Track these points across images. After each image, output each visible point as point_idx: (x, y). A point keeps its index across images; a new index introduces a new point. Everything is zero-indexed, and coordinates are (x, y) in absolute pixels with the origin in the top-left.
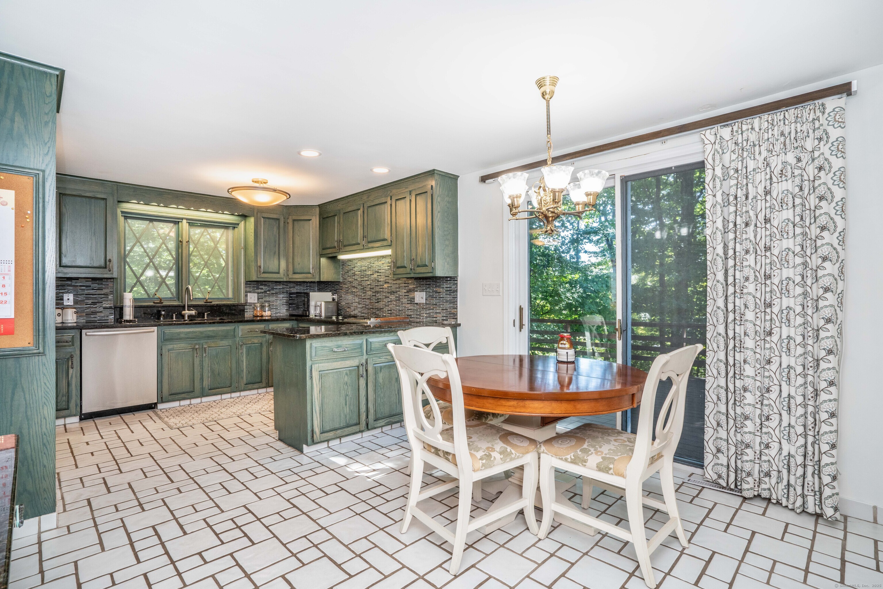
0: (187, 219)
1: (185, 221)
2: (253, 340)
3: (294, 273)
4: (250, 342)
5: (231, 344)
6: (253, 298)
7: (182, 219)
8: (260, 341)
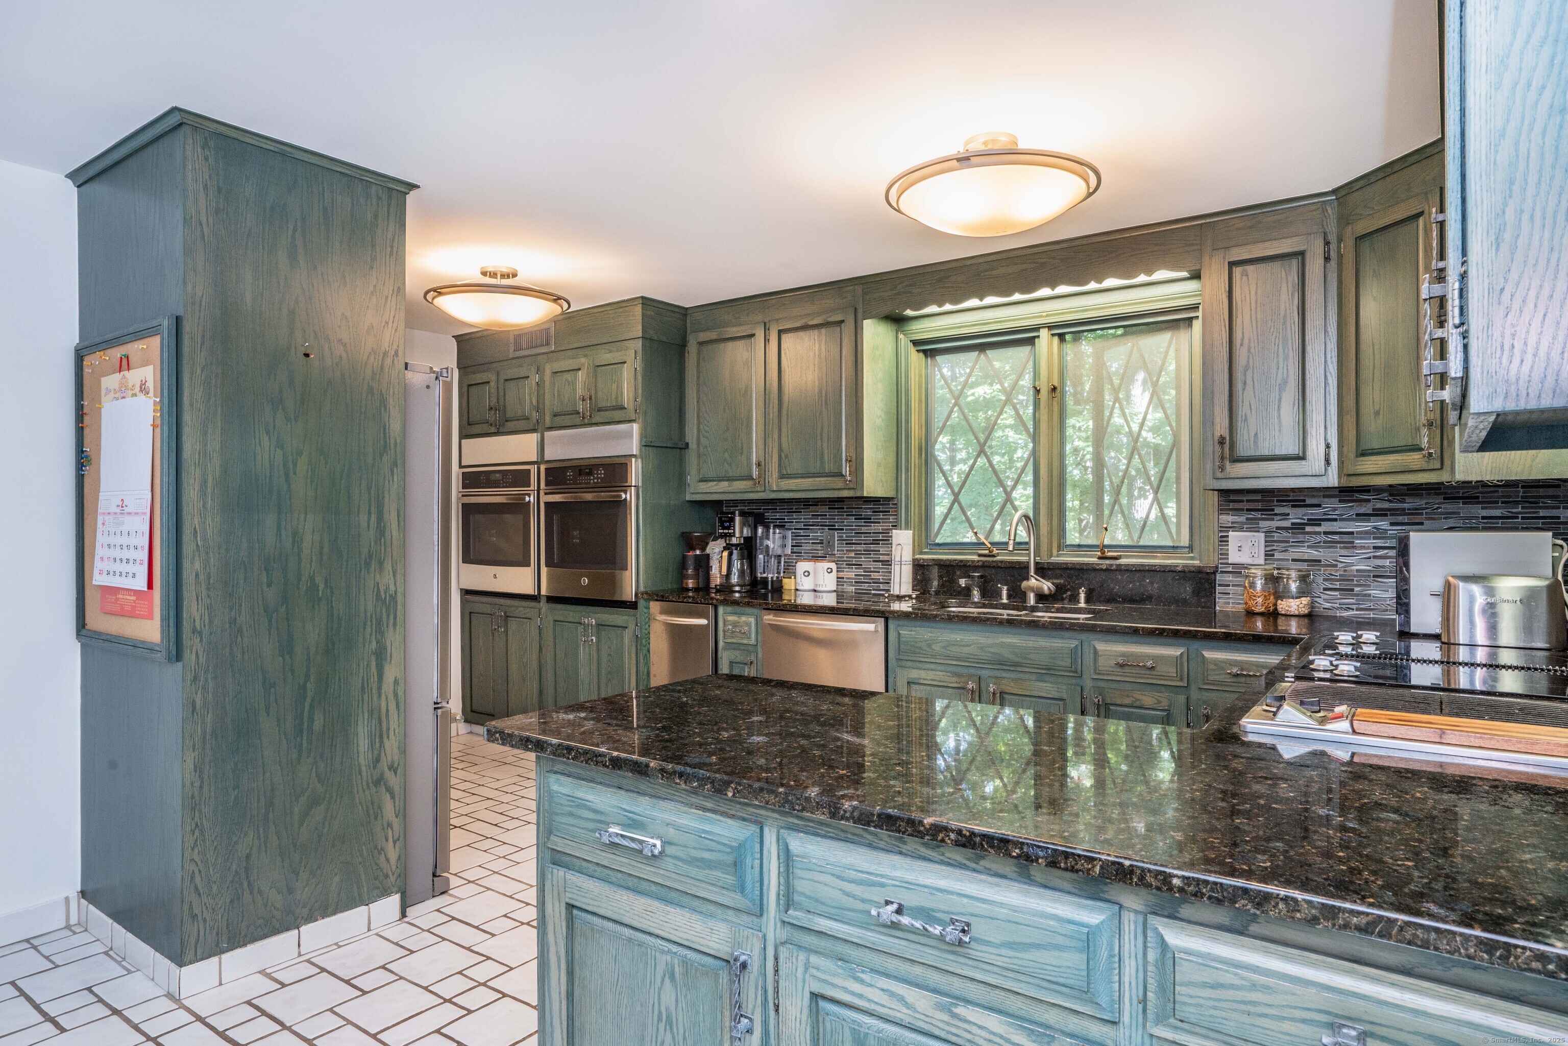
0: (1050, 327)
1: (1044, 333)
2: (1137, 695)
3: (1363, 453)
4: (1127, 701)
5: (1065, 696)
6: (1246, 550)
7: (1037, 329)
8: (1165, 704)
